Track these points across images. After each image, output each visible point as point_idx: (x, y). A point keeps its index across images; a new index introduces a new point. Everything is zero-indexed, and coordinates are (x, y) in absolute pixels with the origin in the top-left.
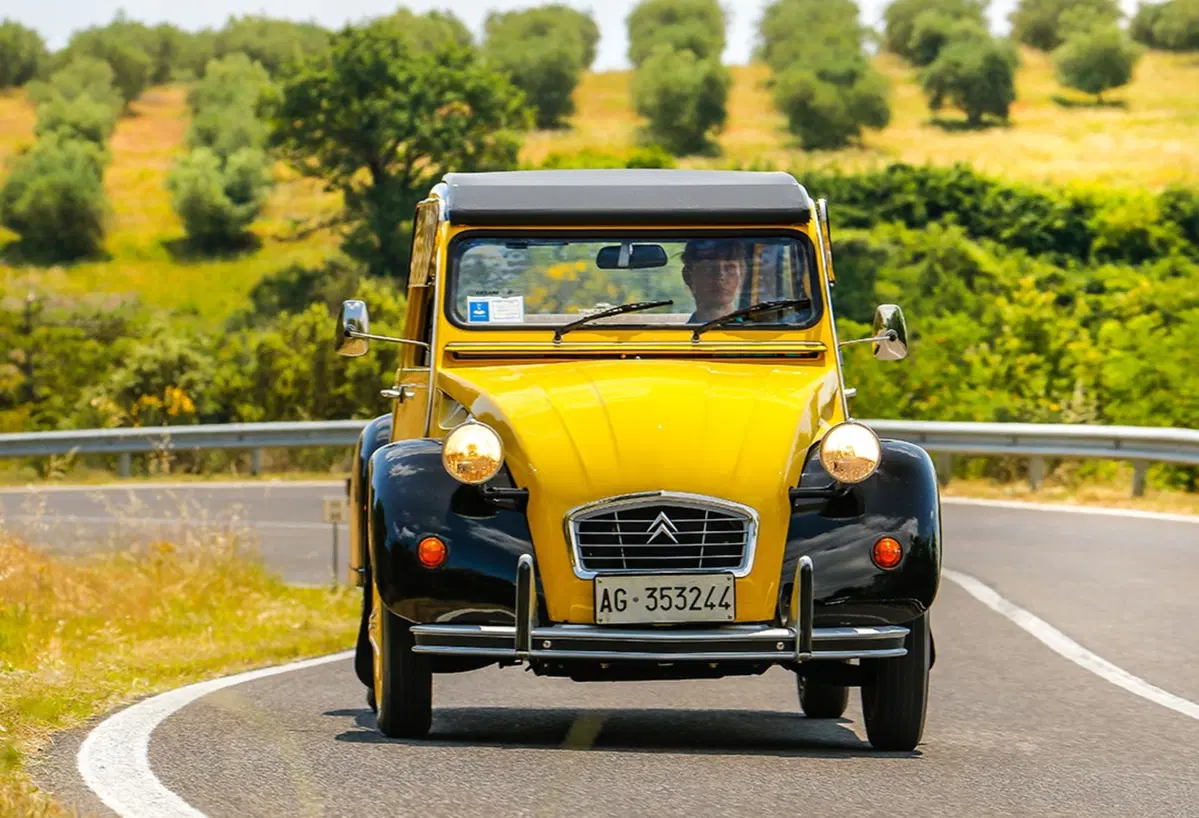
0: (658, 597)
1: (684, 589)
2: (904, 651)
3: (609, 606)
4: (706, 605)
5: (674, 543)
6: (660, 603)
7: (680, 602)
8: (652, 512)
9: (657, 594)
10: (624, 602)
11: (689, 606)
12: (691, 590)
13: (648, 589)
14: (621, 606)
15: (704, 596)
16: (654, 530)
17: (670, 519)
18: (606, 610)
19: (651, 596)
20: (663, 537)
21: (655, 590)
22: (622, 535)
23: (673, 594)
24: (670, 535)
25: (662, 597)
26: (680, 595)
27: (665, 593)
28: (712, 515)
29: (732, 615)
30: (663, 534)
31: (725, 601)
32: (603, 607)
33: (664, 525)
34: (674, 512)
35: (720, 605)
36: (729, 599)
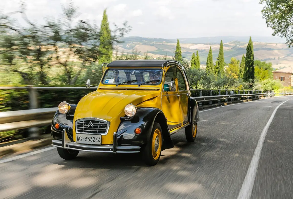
0: (87, 139)
1: (92, 137)
2: (139, 152)
3: (78, 140)
4: (96, 141)
5: (92, 128)
6: (88, 140)
7: (91, 140)
8: (89, 121)
9: (87, 138)
10: (81, 139)
11: (93, 141)
12: (93, 138)
13: (85, 137)
14: (81, 140)
15: (95, 139)
16: (89, 125)
17: (92, 123)
18: (78, 141)
19: (86, 138)
20: (90, 127)
21: (87, 137)
22: (84, 126)
23: (90, 138)
24: (92, 126)
25: (88, 139)
26: (91, 139)
27: (88, 138)
28: (101, 122)
29: (101, 143)
30: (91, 126)
31: (99, 140)
32: (77, 140)
33: (91, 124)
34: (93, 121)
35: (98, 141)
36: (100, 140)
